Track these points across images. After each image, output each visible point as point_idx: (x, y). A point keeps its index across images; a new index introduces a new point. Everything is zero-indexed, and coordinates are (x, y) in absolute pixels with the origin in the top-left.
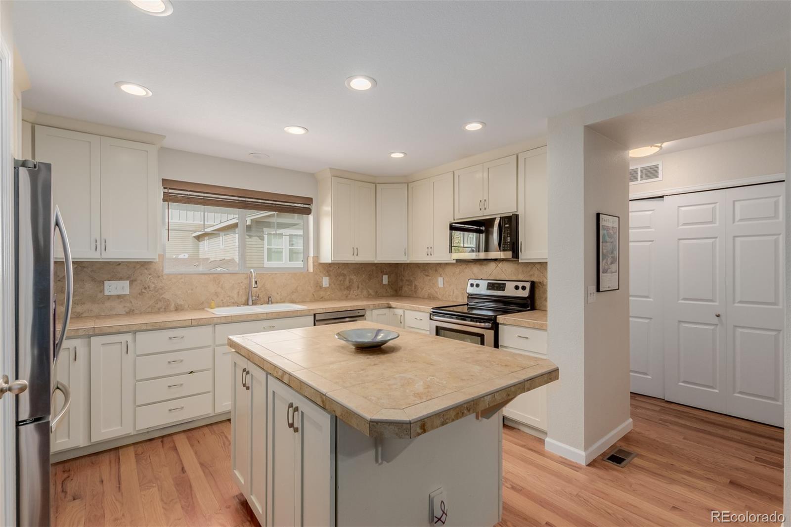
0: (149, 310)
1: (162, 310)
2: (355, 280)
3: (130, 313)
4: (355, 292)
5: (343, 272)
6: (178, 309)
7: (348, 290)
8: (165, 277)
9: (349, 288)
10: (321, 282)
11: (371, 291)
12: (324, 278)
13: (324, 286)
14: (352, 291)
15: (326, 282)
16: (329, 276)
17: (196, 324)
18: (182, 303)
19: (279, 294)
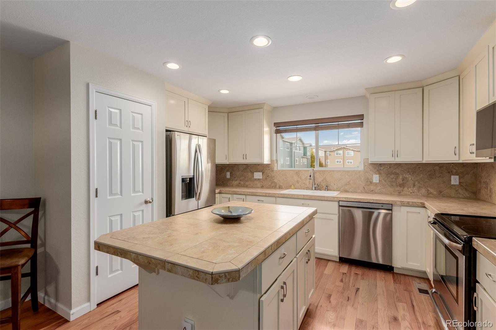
0: (269, 187)
1: (274, 187)
2: (410, 179)
3: (262, 187)
4: (410, 189)
5: (394, 171)
6: (280, 188)
7: (401, 186)
8: (275, 171)
9: (402, 185)
10: (372, 179)
11: (431, 190)
12: (374, 175)
13: (374, 182)
14: (406, 189)
15: (376, 178)
16: (380, 174)
17: (268, 195)
18: (282, 185)
19: (336, 185)
